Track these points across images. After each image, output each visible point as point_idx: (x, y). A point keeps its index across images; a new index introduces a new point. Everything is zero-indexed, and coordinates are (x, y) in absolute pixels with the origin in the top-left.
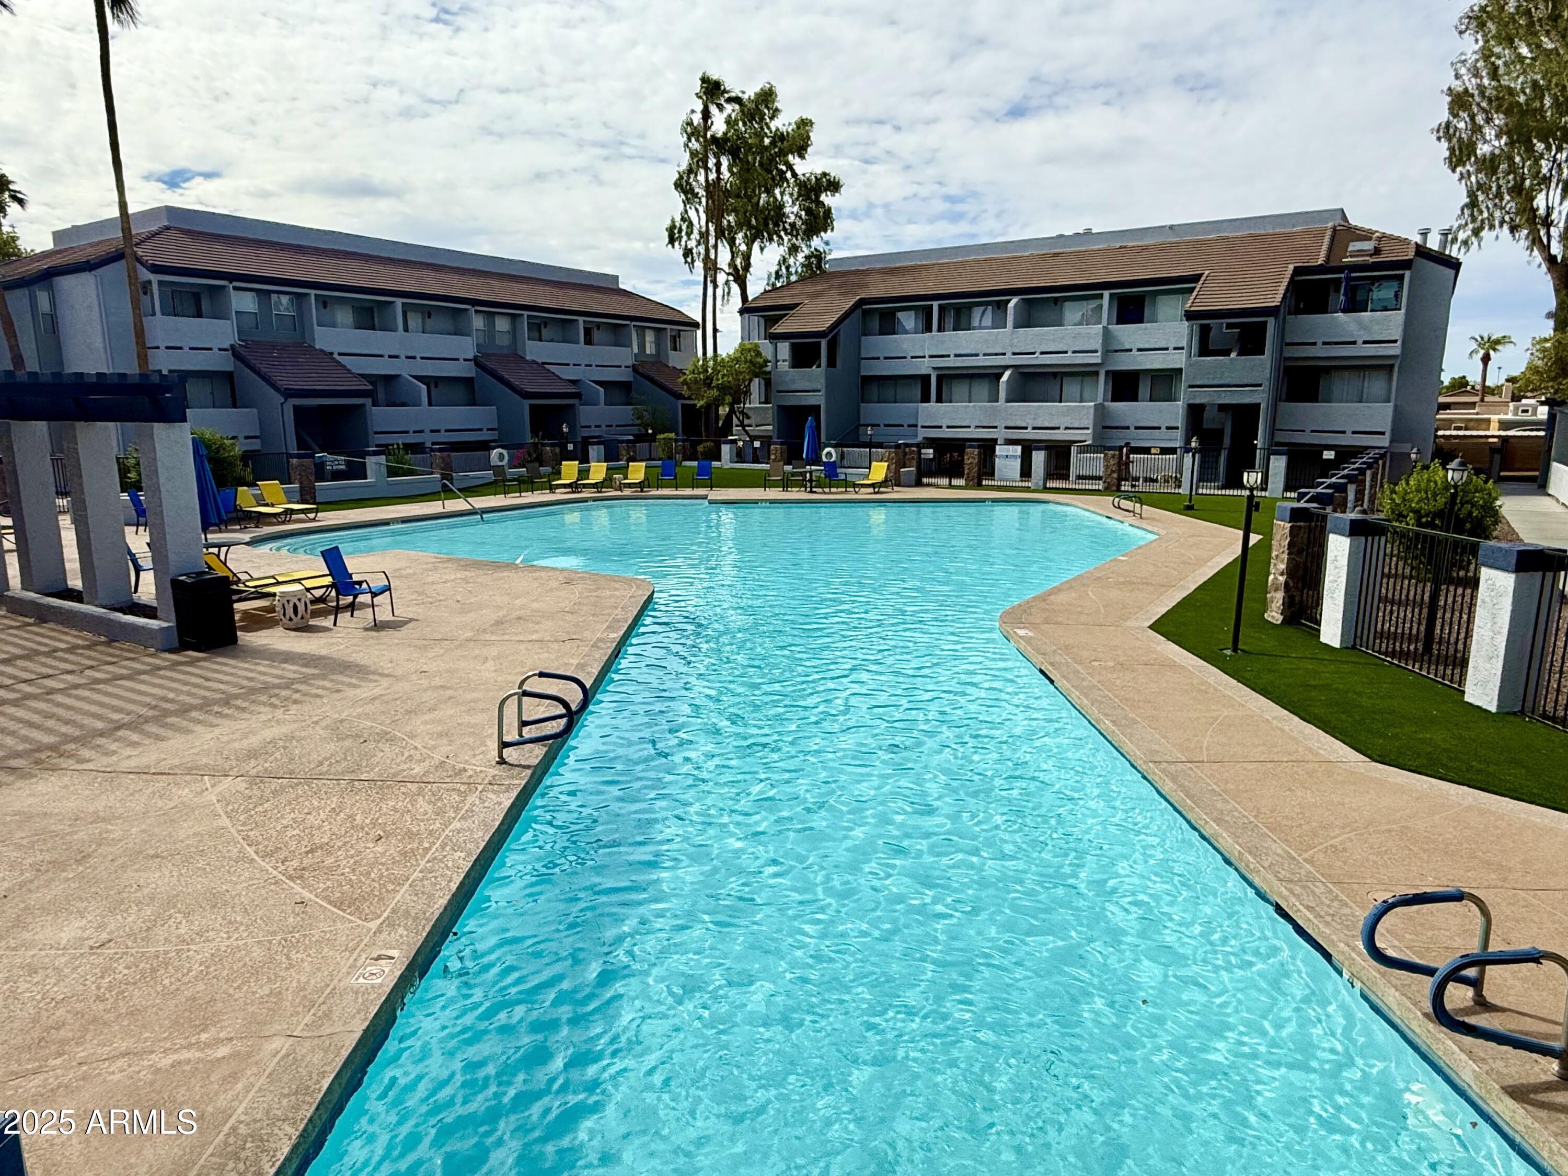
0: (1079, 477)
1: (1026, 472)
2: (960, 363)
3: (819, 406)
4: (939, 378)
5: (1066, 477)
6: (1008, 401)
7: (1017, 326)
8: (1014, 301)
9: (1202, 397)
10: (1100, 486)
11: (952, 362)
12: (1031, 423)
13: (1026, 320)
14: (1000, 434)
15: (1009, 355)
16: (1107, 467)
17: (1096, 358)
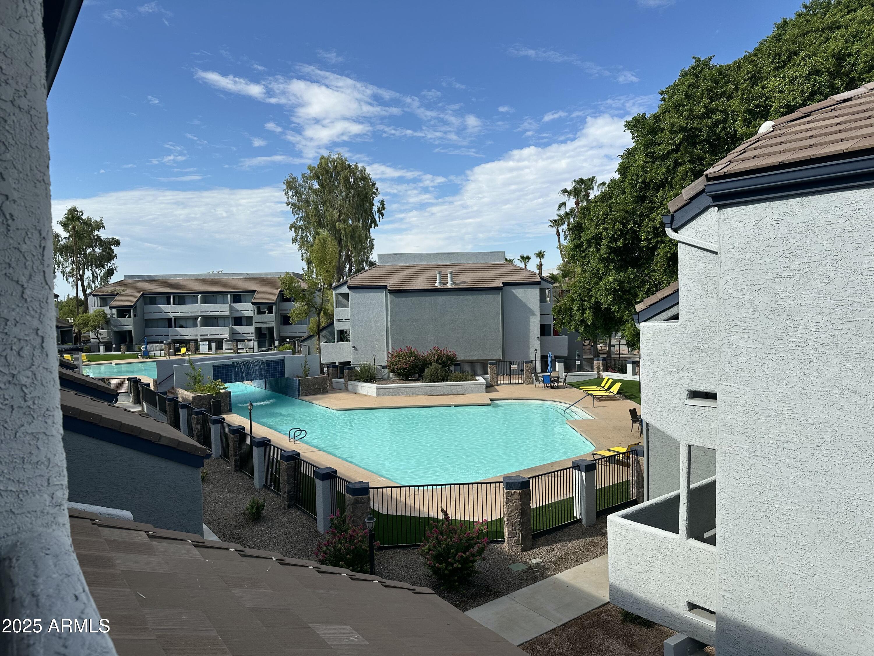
0: (226, 349)
1: (210, 349)
2: (182, 315)
3: (131, 331)
4: (175, 319)
5: (222, 349)
6: (201, 327)
7: (201, 304)
8: (200, 295)
9: (259, 325)
10: (232, 351)
11: (179, 315)
12: (209, 333)
13: (205, 301)
14: (199, 337)
15: (199, 312)
16: (233, 346)
17: (228, 313)
